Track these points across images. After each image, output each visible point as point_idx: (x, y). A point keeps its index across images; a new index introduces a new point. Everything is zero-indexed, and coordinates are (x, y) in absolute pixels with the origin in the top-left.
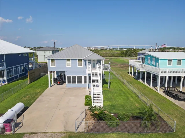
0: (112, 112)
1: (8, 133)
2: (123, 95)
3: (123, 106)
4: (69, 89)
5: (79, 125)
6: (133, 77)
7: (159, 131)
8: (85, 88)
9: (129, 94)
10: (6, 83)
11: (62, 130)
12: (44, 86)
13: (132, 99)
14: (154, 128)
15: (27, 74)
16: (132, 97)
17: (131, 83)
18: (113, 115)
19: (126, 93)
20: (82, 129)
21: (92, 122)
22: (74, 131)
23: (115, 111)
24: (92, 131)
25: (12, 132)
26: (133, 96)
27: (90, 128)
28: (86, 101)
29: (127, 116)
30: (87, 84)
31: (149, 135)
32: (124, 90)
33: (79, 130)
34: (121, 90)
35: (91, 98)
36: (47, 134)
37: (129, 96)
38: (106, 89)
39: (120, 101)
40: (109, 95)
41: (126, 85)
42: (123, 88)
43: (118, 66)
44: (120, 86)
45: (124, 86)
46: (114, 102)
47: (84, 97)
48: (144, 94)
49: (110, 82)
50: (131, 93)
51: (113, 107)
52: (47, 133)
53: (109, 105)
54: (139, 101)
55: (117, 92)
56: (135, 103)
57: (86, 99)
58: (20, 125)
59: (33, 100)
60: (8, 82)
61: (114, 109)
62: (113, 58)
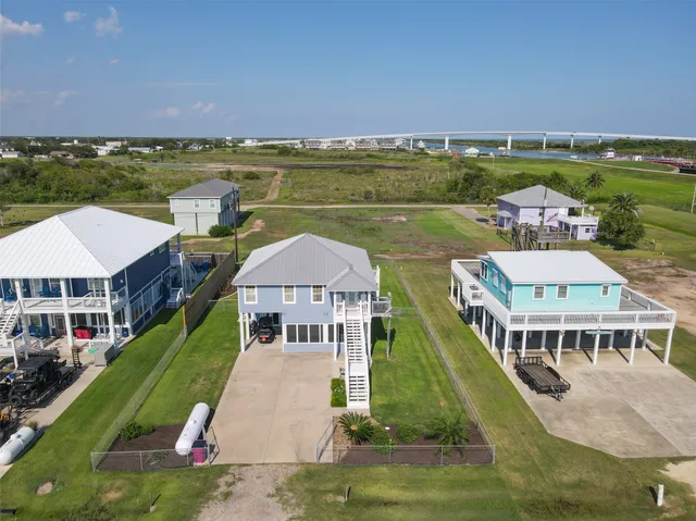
0: (386, 422)
1: (199, 464)
2: (419, 374)
3: (411, 407)
4: (292, 356)
5: (322, 451)
6: (459, 313)
7: (465, 462)
8: (331, 354)
9: (435, 373)
10: (131, 336)
11: (293, 459)
12: (227, 345)
13: (436, 388)
14: (458, 455)
15: (169, 301)
16: (439, 382)
17: (447, 334)
18: (388, 428)
19: (429, 370)
20: (328, 458)
21: (346, 444)
22: (315, 460)
23: (393, 420)
24: (346, 462)
25: (207, 462)
26: (443, 377)
27: (342, 455)
28: (334, 395)
29: (414, 431)
30: (335, 343)
31: (446, 468)
32: (424, 361)
33: (323, 460)
34: (418, 358)
35: (344, 385)
36: (269, 467)
37: (433, 379)
38: (381, 357)
39: (409, 393)
40: (387, 375)
41: (433, 344)
42: (425, 351)
43: (431, 254)
44: (417, 344)
45: (427, 346)
46: (396, 398)
47: (330, 384)
48: (469, 372)
49: (393, 332)
50: (439, 370)
51: (390, 409)
52: (267, 464)
53: (382, 406)
54: (452, 394)
55: (409, 365)
56: (442, 398)
57: (333, 389)
58: (216, 450)
59: (217, 393)
60: (133, 334)
61: (392, 415)
62: (419, 210)
